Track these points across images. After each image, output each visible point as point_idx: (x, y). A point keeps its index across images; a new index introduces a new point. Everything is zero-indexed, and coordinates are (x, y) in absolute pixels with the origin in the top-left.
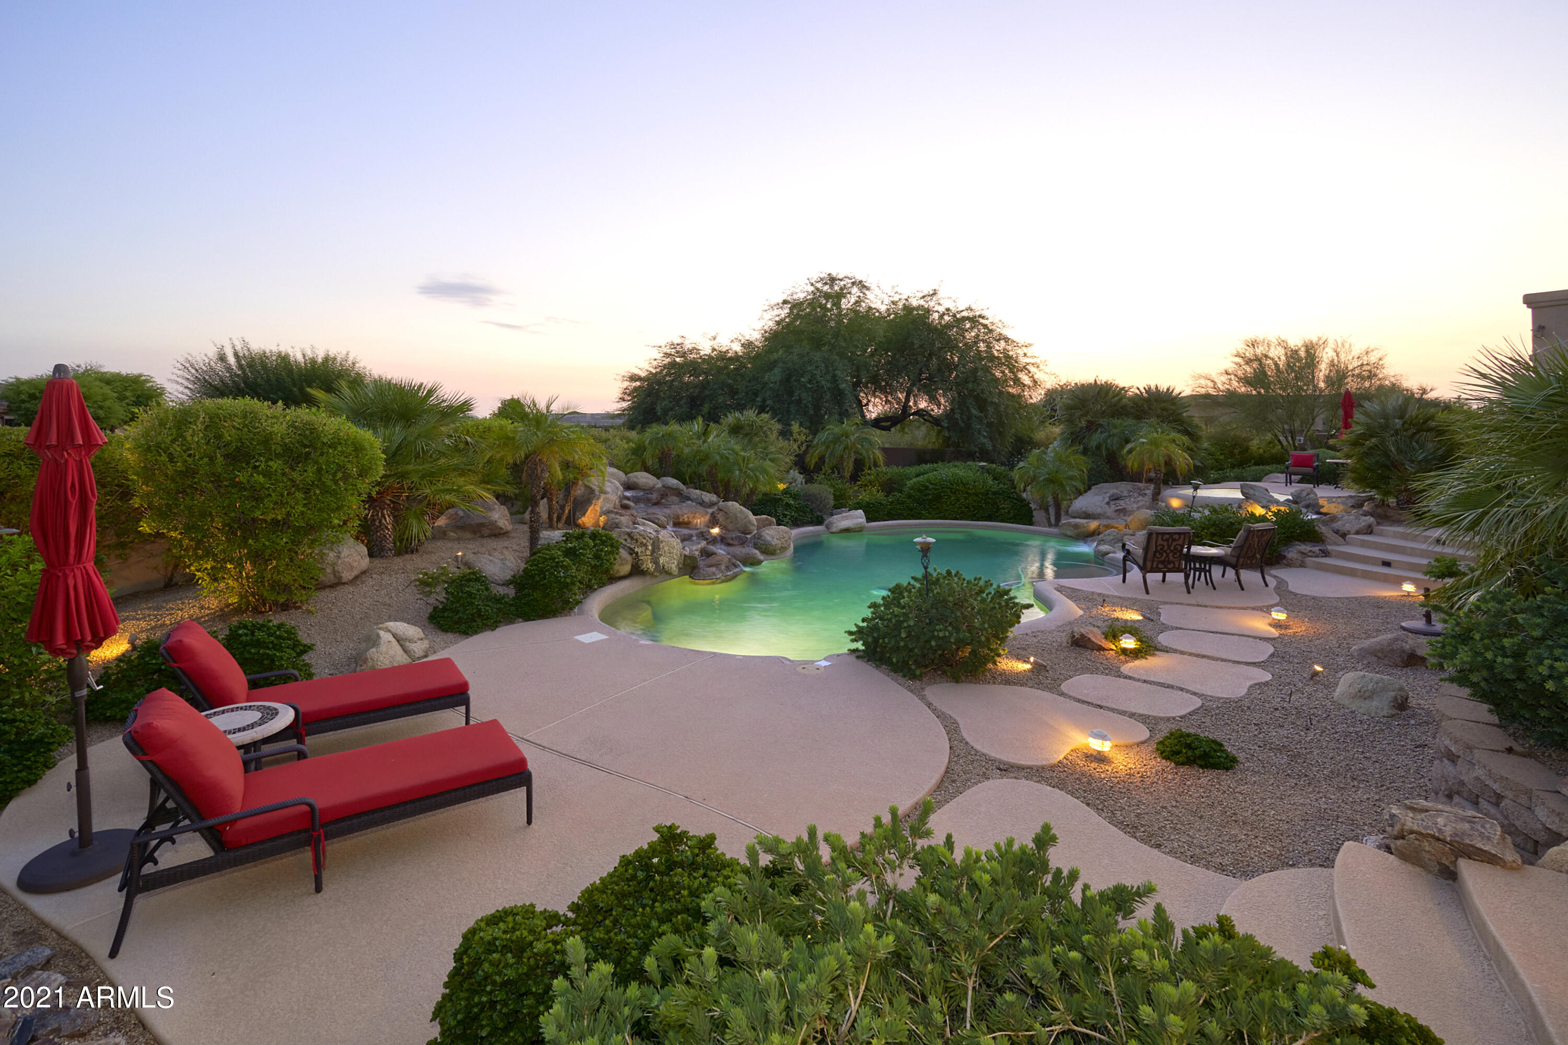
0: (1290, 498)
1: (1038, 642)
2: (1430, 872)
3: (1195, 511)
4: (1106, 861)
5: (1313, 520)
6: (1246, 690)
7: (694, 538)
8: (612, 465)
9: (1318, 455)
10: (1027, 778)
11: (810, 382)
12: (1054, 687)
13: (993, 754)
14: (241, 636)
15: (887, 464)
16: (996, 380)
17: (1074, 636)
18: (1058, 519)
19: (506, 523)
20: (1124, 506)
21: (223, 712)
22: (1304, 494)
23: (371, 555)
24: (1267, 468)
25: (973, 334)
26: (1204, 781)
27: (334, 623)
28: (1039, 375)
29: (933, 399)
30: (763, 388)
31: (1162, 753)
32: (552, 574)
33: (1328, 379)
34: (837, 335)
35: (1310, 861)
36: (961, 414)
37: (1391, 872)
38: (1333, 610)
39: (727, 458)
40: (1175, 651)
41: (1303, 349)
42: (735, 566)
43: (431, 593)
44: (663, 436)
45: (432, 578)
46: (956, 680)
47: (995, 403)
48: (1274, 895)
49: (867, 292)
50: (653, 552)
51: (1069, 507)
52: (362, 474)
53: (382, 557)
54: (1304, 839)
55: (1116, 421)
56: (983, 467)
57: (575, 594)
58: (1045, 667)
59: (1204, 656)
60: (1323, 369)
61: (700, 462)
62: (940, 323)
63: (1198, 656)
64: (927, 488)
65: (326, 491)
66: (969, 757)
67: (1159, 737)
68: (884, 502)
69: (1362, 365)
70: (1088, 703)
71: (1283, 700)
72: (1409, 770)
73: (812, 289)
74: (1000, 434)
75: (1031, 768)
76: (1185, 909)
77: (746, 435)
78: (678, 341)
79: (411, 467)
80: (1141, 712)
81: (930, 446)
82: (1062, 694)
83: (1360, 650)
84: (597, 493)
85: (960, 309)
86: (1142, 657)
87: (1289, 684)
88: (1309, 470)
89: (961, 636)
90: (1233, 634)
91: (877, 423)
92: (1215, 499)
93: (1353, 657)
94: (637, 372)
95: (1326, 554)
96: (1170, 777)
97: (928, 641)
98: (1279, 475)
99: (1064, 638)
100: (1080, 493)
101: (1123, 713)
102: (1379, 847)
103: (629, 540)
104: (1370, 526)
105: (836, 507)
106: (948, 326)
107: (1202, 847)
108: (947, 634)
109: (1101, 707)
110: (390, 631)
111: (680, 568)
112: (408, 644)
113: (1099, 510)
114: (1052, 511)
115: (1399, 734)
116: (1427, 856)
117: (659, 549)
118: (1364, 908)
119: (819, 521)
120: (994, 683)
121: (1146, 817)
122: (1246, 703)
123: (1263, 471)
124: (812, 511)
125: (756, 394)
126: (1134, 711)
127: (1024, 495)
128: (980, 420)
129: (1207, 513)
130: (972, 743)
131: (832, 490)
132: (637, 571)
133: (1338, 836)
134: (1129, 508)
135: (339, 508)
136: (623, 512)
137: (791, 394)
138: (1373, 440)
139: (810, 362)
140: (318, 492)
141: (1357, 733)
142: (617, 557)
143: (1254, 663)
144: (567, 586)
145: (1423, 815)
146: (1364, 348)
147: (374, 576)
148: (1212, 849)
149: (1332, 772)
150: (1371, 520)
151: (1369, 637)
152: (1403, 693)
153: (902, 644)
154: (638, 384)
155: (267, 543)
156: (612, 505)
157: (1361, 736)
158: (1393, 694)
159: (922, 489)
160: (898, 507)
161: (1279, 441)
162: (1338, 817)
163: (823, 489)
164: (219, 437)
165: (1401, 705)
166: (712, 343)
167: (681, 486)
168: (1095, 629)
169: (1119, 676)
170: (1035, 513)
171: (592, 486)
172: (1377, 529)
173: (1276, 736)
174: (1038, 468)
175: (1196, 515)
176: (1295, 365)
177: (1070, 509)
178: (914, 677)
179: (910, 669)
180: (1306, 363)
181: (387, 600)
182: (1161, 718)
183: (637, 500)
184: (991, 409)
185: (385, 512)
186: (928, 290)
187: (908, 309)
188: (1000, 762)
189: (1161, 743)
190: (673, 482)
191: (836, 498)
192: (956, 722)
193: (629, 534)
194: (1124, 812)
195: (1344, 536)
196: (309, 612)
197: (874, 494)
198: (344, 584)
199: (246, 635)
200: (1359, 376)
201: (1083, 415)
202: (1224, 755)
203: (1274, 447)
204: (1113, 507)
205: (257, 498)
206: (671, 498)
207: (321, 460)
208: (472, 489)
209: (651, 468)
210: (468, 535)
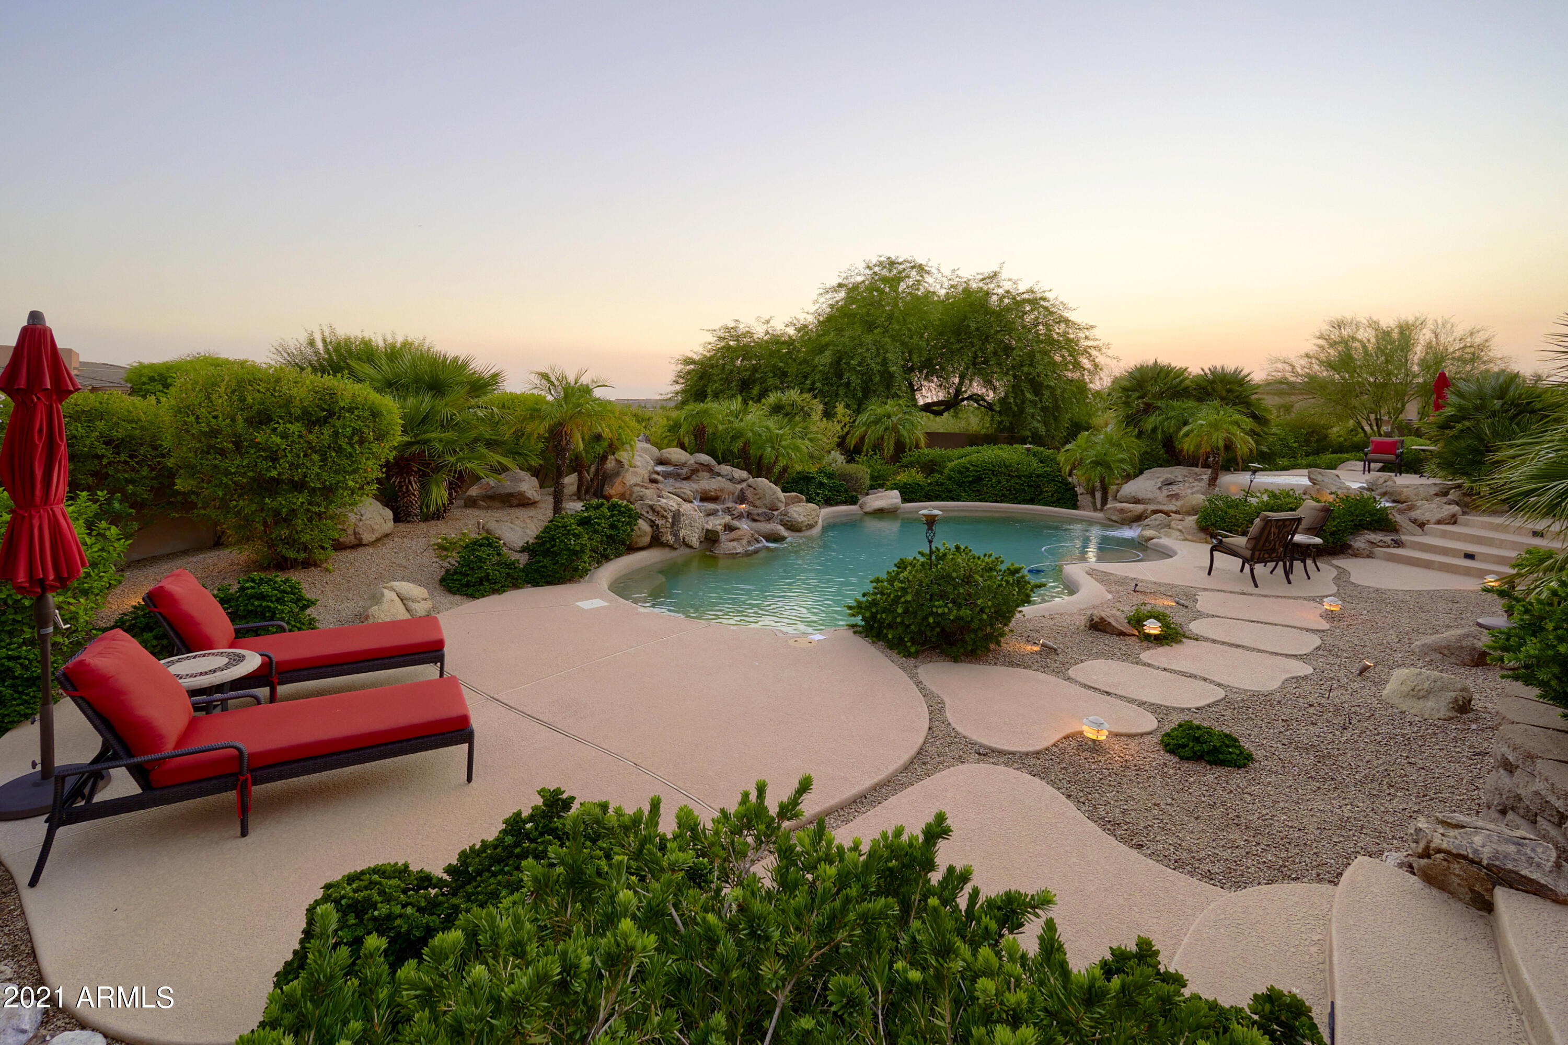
0: (1365, 485)
1: (1054, 625)
2: (1460, 899)
3: (1252, 496)
4: (1074, 860)
5: (1386, 508)
6: (1279, 684)
7: (720, 513)
8: (648, 440)
9: (1403, 442)
10: (1006, 764)
11: (859, 364)
12: (1061, 672)
13: (975, 737)
14: (248, 588)
15: (929, 446)
16: (1055, 364)
17: (1093, 620)
18: (1104, 501)
19: (535, 494)
20: (1177, 491)
21: (195, 657)
22: (1381, 481)
23: (397, 519)
24: (1345, 455)
25: (1033, 317)
26: (1210, 778)
27: (348, 582)
28: (1100, 360)
29: (988, 383)
30: (813, 371)
31: (1166, 746)
32: (562, 541)
33: (1423, 363)
34: (890, 318)
35: (1318, 875)
36: (1015, 398)
37: (1410, 896)
38: (1399, 603)
39: (760, 435)
40: (1206, 639)
41: (1396, 330)
42: (758, 541)
43: (447, 557)
44: (698, 413)
45: (451, 543)
46: (955, 659)
47: (1051, 387)
48: (1261, 913)
49: (925, 276)
50: (673, 524)
51: (1118, 491)
52: (381, 437)
53: (408, 522)
54: (1315, 850)
55: (1175, 403)
56: (1028, 450)
57: (585, 562)
58: (1056, 650)
59: (1238, 646)
60: (1418, 352)
61: (734, 438)
62: (999, 306)
63: (1231, 645)
64: (968, 469)
65: (339, 450)
66: (948, 739)
67: (1167, 728)
68: (921, 483)
69: (1465, 347)
70: (1096, 689)
71: (1322, 695)
72: (1462, 780)
73: (871, 272)
74: (1056, 419)
75: (1013, 753)
76: (1155, 920)
77: (787, 415)
78: (732, 324)
79: (433, 435)
80: (1153, 701)
81: (983, 431)
82: (1069, 679)
83: (1423, 646)
84: (626, 467)
85: (1021, 291)
86: (1167, 644)
87: (1332, 679)
88: (1392, 457)
89: (961, 613)
90: (1276, 625)
91: (927, 408)
92: (1279, 485)
93: (1413, 653)
94: (691, 355)
95: (1399, 544)
96: (1171, 772)
97: (926, 618)
98: (1357, 463)
99: (1082, 621)
100: (1129, 477)
101: (1131, 701)
102: (1401, 865)
103: (651, 513)
104: (1454, 516)
105: (872, 487)
106: (1008, 309)
107: (1190, 851)
108: (946, 610)
109: (1108, 693)
110: (395, 591)
111: (701, 542)
112: (410, 603)
113: (1150, 496)
114: (1098, 495)
115: (1455, 740)
116: (1457, 881)
117: (679, 521)
118: (1366, 936)
119: (853, 501)
120: (995, 664)
121: (1133, 814)
122: (1278, 697)
123: (1339, 458)
124: (846, 491)
125: (806, 377)
126: (1145, 700)
127: (1070, 479)
128: (1034, 403)
129: (1265, 498)
130: (954, 725)
131: (869, 471)
132: (656, 541)
133: (1358, 849)
134: (1183, 493)
135: (355, 471)
136: (650, 485)
137: (840, 376)
138: (1467, 424)
139: (861, 345)
140: (334, 454)
141: (1403, 735)
142: (635, 528)
143: (1296, 656)
144: (575, 553)
145: (1456, 831)
146: (1469, 328)
147: (396, 539)
148: (1202, 854)
149: (1366, 777)
150: (1455, 509)
151: (1437, 632)
152: (1465, 694)
153: (899, 620)
154: (692, 367)
155: (283, 502)
156: (640, 479)
157: (1409, 739)
158: (1453, 694)
159: (963, 471)
160: (937, 488)
161: (1363, 429)
162: (1362, 827)
163: (861, 470)
164: (243, 400)
165: (1463, 707)
166: (765, 327)
167: (713, 462)
168: (1119, 613)
169: (1137, 663)
170: (1080, 498)
171: (622, 460)
172: (1462, 518)
173: (1306, 734)
174: (1086, 450)
175: (1253, 501)
176: (1386, 348)
177: (1119, 494)
178: (908, 655)
179: (906, 647)
180: (1399, 345)
181: (404, 562)
182: (1174, 709)
183: (666, 475)
184: (1046, 393)
185: (412, 478)
186: (987, 270)
187: (967, 291)
188: (981, 746)
189: (1168, 735)
190: (704, 458)
191: (873, 478)
192: (942, 702)
193: (651, 507)
194: (1108, 807)
195: (1422, 525)
196: (327, 570)
197: (913, 476)
198: (365, 545)
199: (253, 588)
200: (1459, 359)
201: (1139, 398)
202: (1238, 752)
203: (1357, 435)
204: (1165, 493)
205: (274, 459)
206: (701, 474)
207: (338, 423)
208: (496, 458)
209: (687, 445)
210: (498, 504)
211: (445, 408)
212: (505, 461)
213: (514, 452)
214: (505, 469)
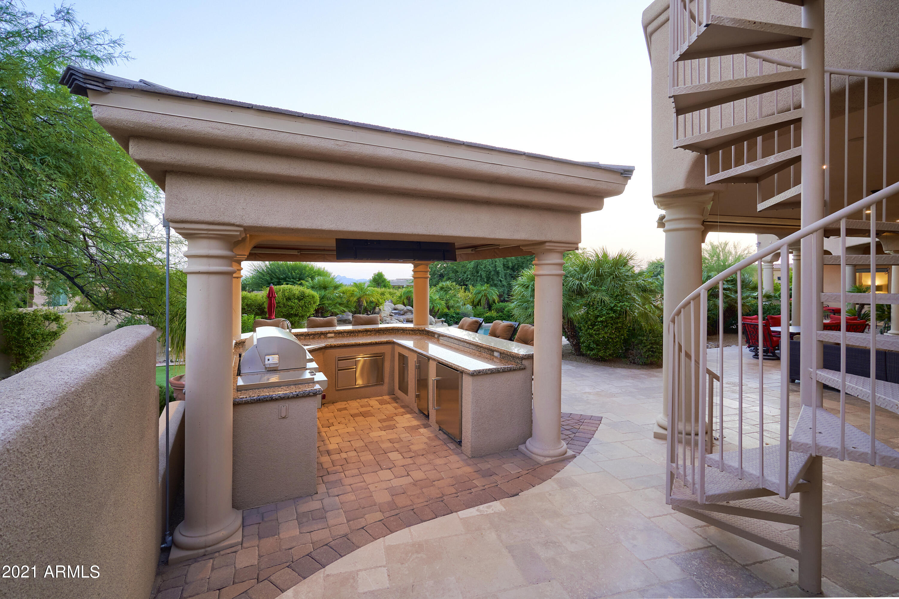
8: (391, 302)
44: (408, 292)
52: (314, 303)
65: (306, 306)
79: (325, 302)
84: (382, 311)
131: (473, 312)
135: (309, 312)
136: (389, 317)
156: (386, 315)
164: (284, 294)
167: (413, 309)
171: (381, 309)
183: (395, 314)
190: (410, 308)
205: (292, 308)
206: (408, 313)
207: (306, 300)
208: (342, 308)
209: (405, 303)
210: (342, 323)
211: (327, 293)
212: (344, 309)
213: (347, 307)
214: (344, 312)
